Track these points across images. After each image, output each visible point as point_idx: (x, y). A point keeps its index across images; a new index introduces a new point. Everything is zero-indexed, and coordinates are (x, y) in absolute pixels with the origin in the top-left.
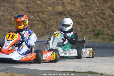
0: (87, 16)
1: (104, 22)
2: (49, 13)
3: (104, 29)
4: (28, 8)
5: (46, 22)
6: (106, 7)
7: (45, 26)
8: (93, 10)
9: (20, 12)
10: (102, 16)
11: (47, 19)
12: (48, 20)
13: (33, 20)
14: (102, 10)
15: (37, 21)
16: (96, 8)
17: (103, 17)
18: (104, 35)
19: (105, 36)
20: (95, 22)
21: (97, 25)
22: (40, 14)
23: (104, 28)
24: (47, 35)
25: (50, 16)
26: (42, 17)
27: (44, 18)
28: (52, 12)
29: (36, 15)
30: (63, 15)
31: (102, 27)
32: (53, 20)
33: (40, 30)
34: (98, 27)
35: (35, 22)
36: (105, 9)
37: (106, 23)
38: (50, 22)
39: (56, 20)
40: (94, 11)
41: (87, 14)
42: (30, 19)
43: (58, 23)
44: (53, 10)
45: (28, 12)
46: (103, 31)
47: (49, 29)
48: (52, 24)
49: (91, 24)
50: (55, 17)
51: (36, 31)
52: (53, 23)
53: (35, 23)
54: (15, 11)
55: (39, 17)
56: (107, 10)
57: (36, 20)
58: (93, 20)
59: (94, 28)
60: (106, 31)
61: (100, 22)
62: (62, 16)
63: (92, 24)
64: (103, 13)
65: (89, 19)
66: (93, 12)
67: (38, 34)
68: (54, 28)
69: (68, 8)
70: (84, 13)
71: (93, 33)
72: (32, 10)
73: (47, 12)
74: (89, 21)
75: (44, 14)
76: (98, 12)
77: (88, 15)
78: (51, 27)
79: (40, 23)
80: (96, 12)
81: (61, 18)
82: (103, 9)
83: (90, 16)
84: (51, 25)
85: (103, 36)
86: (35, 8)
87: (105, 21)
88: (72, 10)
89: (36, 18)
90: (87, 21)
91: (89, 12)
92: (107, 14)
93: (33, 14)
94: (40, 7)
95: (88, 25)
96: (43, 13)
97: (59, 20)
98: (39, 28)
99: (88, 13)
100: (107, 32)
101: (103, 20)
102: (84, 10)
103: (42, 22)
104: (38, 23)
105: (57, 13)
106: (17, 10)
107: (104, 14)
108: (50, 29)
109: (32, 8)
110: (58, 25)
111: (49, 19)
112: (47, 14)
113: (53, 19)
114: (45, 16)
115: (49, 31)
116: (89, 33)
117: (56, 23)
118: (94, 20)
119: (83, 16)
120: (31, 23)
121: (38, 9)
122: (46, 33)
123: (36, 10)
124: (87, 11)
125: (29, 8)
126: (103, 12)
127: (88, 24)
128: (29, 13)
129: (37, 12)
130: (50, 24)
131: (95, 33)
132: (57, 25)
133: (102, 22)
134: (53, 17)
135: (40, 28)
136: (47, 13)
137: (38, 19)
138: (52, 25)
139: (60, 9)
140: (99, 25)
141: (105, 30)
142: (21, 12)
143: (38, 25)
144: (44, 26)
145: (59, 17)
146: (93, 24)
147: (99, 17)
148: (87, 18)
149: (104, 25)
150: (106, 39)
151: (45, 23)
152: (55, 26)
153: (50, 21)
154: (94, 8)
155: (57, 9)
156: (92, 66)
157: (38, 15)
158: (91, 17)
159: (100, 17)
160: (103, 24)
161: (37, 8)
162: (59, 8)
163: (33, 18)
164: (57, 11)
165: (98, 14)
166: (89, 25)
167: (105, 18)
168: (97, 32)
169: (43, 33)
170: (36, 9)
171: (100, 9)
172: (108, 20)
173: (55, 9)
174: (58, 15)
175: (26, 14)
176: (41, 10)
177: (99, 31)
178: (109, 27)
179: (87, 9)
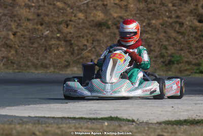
0: (150, 29)
1: (182, 40)
2: (78, 24)
3: (182, 52)
4: (38, 15)
5: (72, 42)
6: (184, 12)
7: (72, 49)
8: (160, 17)
9: (23, 23)
10: (177, 29)
11: (74, 37)
12: (76, 37)
13: (49, 39)
14: (178, 17)
15: (56, 40)
16: (167, 14)
17: (179, 29)
18: (182, 64)
19: (183, 66)
20: (165, 39)
21: (170, 45)
22: (63, 26)
23: (181, 50)
24: (75, 66)
25: (81, 30)
26: (66, 32)
27: (71, 35)
28: (85, 23)
29: (54, 28)
30: (105, 28)
31: (178, 48)
32: (85, 38)
33: (63, 56)
34: (171, 50)
35: (53, 42)
36: (183, 15)
37: (186, 41)
38: (81, 41)
39: (93, 36)
40: (163, 19)
41: (149, 24)
42: (44, 36)
43: (95, 44)
44: (86, 18)
45: (39, 23)
46: (179, 57)
47: (78, 55)
48: (85, 45)
49: (157, 43)
50: (91, 32)
51: (55, 59)
52: (85, 43)
53: (52, 44)
54: (15, 21)
55: (59, 31)
57: (54, 38)
58: (162, 35)
59: (164, 51)
60: (186, 55)
61: (175, 40)
62: (104, 30)
63: (159, 44)
64: (180, 23)
65: (154, 34)
66: (161, 21)
67: (59, 65)
69: (115, 15)
70: (144, 24)
71: (162, 59)
72: (46, 19)
73: (75, 22)
74: (153, 39)
75: (69, 27)
76: (170, 20)
77: (152, 26)
78: (83, 50)
79: (63, 43)
80: (167, 22)
81: (101, 34)
82: (180, 15)
83: (155, 29)
84: (82, 47)
85: (180, 65)
86: (52, 15)
87: (184, 37)
88: (121, 17)
89: (55, 33)
90: (150, 38)
91: (154, 22)
92: (186, 24)
93: (49, 27)
94: (61, 14)
95: (151, 46)
96: (67, 25)
97: (98, 37)
98: (61, 53)
99: (152, 23)
100: (188, 58)
101: (181, 37)
102: (145, 19)
103: (66, 41)
104: (59, 44)
105: (95, 23)
106: (20, 20)
107: (182, 24)
108: (81, 54)
109: (48, 16)
110: (96, 47)
111: (80, 36)
112: (75, 26)
113: (87, 36)
114: (72, 31)
115: (78, 57)
116: (154, 61)
117: (92, 43)
118: (164, 36)
119: (142, 29)
120: (45, 43)
121: (58, 17)
122: (73, 62)
123: (55, 18)
124: (149, 20)
125: (42, 16)
126: (181, 20)
127: (151, 43)
128: (42, 24)
129: (57, 24)
130: (81, 44)
131: (166, 61)
132: (94, 47)
133: (177, 39)
134: (87, 31)
135: (63, 54)
137: (58, 35)
138: (85, 48)
139: (99, 16)
140: (173, 46)
141: (183, 55)
142: (27, 24)
143: (58, 48)
144: (69, 48)
145: (97, 31)
146: (161, 43)
147: (173, 31)
148: (150, 32)
149: (182, 45)
150: (186, 70)
151: (71, 44)
152: (89, 49)
153: (81, 39)
154: (162, 13)
155: (93, 16)
156: (122, 109)
157: (57, 29)
158: (158, 31)
159: (175, 31)
160: (180, 43)
161: (56, 15)
162: (98, 14)
163: (49, 35)
164: (93, 21)
165: (171, 24)
166: (153, 45)
167: (184, 33)
168: (169, 58)
169: (68, 62)
170: (55, 17)
171: (173, 16)
172: (188, 35)
173: (89, 16)
174: (96, 28)
175: (36, 27)
176: (63, 20)
177: (173, 57)
178: (191, 48)
179: (150, 15)
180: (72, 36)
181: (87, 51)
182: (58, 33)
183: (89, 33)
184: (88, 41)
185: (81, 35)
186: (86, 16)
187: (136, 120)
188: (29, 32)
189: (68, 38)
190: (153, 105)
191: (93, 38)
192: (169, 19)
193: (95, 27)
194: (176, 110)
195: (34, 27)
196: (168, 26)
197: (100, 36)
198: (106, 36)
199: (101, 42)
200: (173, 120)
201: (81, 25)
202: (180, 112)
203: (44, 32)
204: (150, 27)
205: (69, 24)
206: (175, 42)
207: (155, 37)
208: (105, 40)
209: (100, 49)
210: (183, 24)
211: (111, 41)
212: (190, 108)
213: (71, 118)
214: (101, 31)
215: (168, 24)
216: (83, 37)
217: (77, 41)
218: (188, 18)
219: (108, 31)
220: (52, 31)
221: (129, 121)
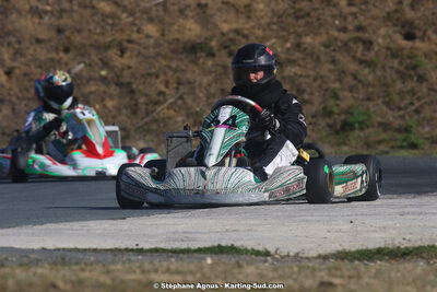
0: (301, 56)
1: (371, 77)
2: (146, 48)
3: (371, 104)
4: (60, 31)
5: (134, 86)
6: (374, 18)
7: (132, 103)
8: (323, 30)
9: (28, 48)
10: (358, 55)
11: (138, 75)
12: (142, 76)
13: (84, 81)
14: (360, 28)
15: (99, 83)
16: (337, 22)
17: (363, 55)
18: (371, 130)
19: (373, 133)
20: (332, 77)
21: (343, 89)
22: (112, 54)
23: (369, 99)
24: (140, 139)
25: (152, 61)
26: (120, 66)
27: (129, 71)
28: (160, 45)
29: (95, 57)
30: (203, 55)
31: (361, 96)
32: (162, 77)
34: (347, 99)
35: (93, 88)
36: (370, 25)
37: (379, 80)
38: (153, 85)
39: (178, 74)
40: (327, 33)
41: (298, 46)
42: (73, 75)
43: (182, 89)
44: (163, 35)
45: (61, 48)
46: (365, 114)
47: (147, 114)
48: (161, 93)
49: (316, 85)
50: (174, 66)
52: (162, 88)
53: (91, 93)
54: (9, 44)
55: (105, 64)
56: (379, 28)
57: (95, 79)
58: (325, 69)
59: (331, 102)
60: (378, 111)
61: (355, 78)
62: (201, 61)
63: (320, 86)
64: (364, 42)
65: (309, 66)
66: (324, 38)
68: (168, 108)
69: (225, 27)
70: (288, 45)
71: (328, 120)
72: (77, 39)
73: (139, 44)
74: (308, 76)
75: (127, 54)
76: (344, 36)
77: (305, 49)
78: (157, 103)
79: (113, 89)
80: (336, 39)
81: (196, 68)
82: (365, 23)
84: (155, 97)
85: (367, 131)
86: (90, 30)
87: (374, 71)
88: (237, 32)
89: (96, 68)
90: (301, 76)
91: (308, 40)
92: (378, 44)
93: (82, 55)
94: (109, 28)
95: (304, 91)
96: (123, 52)
97: (189, 76)
98: (110, 111)
99: (304, 43)
100: (382, 116)
101: (366, 71)
102: (289, 34)
103: (119, 85)
104: (105, 92)
105: (181, 45)
106: (20, 43)
107: (368, 44)
108: (152, 112)
109: (79, 31)
110: (185, 97)
111: (150, 75)
112: (139, 53)
113: (165, 74)
114: (132, 63)
115: (146, 120)
116: (310, 124)
117: (177, 88)
118: (330, 71)
119: (283, 56)
121: (103, 34)
122: (136, 130)
123: (96, 37)
124: (299, 35)
125: (67, 33)
126: (366, 36)
127: (304, 86)
128: (67, 50)
129: (99, 48)
130: (152, 92)
131: (335, 123)
132: (181, 98)
133: (359, 77)
134: (164, 62)
135: (114, 113)
136: (138, 47)
137: (104, 73)
138: (161, 98)
139: (190, 30)
140: (351, 91)
141: (372, 109)
142: (35, 51)
143: (102, 100)
144: (127, 100)
145: (186, 62)
146: (325, 86)
147: (350, 59)
148: (301, 62)
149: (370, 89)
150: (379, 142)
151: (132, 91)
152: (171, 100)
153: (153, 80)
154: (326, 21)
155: (179, 31)
156: (243, 228)
157: (101, 60)
158: (318, 59)
159: (354, 58)
160: (367, 85)
161: (98, 31)
162: (188, 26)
163: (84, 73)
164: (178, 40)
165: (346, 44)
166: (309, 90)
167: (372, 62)
168: (343, 117)
169: (124, 129)
170: (95, 33)
171: (350, 27)
172: (383, 67)
173: (169, 31)
174: (184, 56)
175: (54, 55)
176: (114, 40)
177: (351, 114)
178: (388, 95)
179: (299, 26)
180: (132, 74)
181: (165, 105)
182: (102, 69)
183: (170, 68)
184: (167, 84)
185: (153, 70)
186: (163, 30)
187: (273, 251)
188: (40, 67)
189: (126, 79)
190: (310, 218)
191: (178, 78)
192: (342, 34)
193: (182, 53)
194: (359, 228)
195: (50, 56)
196: (339, 47)
197: (193, 74)
198: (206, 73)
199: (196, 85)
200: (353, 249)
201: (151, 50)
202: (368, 231)
203: (74, 67)
204: (300, 51)
205: (126, 49)
206: (355, 82)
207: (311, 73)
208: (205, 81)
209: (194, 100)
210: (371, 43)
211: (216, 83)
212: (390, 222)
213: (132, 250)
214: (195, 62)
215: (339, 44)
216: (157, 77)
217: (144, 83)
218: (383, 31)
219: (210, 63)
220: (90, 65)
221: (257, 253)
